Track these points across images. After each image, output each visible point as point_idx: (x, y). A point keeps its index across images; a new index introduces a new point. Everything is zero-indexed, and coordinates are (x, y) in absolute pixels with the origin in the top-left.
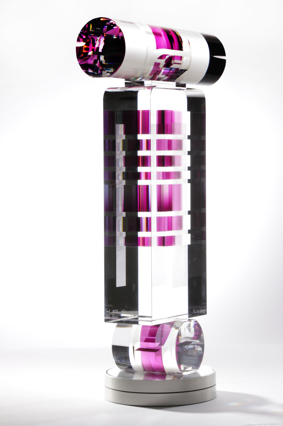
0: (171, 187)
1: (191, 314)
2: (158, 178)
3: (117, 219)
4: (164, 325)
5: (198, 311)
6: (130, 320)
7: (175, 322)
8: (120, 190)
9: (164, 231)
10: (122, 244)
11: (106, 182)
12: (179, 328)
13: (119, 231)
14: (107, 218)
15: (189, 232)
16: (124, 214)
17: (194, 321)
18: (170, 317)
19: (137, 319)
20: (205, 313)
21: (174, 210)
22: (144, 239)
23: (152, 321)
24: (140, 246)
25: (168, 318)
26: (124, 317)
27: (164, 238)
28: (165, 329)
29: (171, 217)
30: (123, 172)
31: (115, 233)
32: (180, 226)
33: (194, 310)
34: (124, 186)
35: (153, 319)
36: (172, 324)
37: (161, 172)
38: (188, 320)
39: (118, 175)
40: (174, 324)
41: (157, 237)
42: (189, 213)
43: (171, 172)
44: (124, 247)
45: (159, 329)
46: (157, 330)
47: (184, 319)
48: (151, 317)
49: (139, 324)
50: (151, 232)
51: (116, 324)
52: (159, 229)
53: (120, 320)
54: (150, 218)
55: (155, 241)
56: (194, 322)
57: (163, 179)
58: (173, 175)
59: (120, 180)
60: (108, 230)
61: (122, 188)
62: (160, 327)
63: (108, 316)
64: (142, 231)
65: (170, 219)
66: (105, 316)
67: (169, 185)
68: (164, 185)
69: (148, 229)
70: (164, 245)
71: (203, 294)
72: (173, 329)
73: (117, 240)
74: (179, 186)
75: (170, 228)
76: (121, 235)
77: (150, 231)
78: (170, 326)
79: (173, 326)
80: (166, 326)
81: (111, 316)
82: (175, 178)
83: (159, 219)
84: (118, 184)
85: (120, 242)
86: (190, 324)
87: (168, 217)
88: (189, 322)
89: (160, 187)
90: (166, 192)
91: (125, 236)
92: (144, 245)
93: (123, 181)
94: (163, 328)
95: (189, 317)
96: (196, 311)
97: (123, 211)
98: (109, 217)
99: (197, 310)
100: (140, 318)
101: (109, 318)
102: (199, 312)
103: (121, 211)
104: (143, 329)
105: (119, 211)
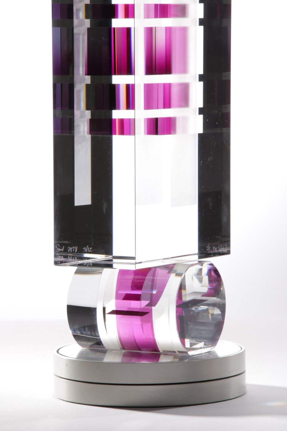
0: (169, 30)
1: (202, 254)
2: (147, 16)
3: (76, 89)
4: (158, 269)
5: (216, 248)
6: (99, 263)
7: (175, 266)
8: (81, 37)
9: (158, 109)
10: (84, 132)
11: (56, 23)
12: (182, 274)
13: (79, 108)
14: (59, 86)
15: (201, 111)
16: (88, 79)
17: (207, 264)
18: (167, 259)
19: (111, 260)
20: (228, 253)
21: (175, 73)
22: (122, 121)
23: (136, 263)
24: (115, 134)
25: (164, 259)
26: (88, 258)
27: (156, 120)
28: (158, 278)
29: (170, 85)
30: (86, 5)
31: (73, 114)
32: (185, 101)
33: (209, 248)
34: (88, 29)
35: (137, 260)
36: (170, 268)
37: (152, 4)
38: (197, 262)
39: (78, 10)
40: (175, 268)
41: (145, 119)
42: (201, 78)
43: (170, 5)
44: (89, 136)
45: (147, 277)
46: (145, 278)
47: (191, 261)
48: (134, 258)
49: (114, 267)
50: (134, 110)
51: (75, 268)
52: (148, 106)
53: (80, 262)
54: (133, 86)
55: (141, 127)
56: (209, 266)
57: (156, 17)
58: (172, 11)
59: (81, 19)
60: (60, 108)
61: (83, 34)
62: (151, 272)
63: (60, 257)
64: (119, 109)
65: (167, 88)
66: (55, 256)
67: (166, 28)
68: (158, 27)
69: (130, 105)
70: (156, 133)
71: (225, 219)
72: (173, 276)
73: (76, 124)
74: (184, 30)
75: (167, 104)
76: (82, 116)
77: (133, 108)
78: (167, 271)
79: (173, 272)
80: (160, 272)
81: (65, 257)
82: (176, 16)
83: (149, 88)
84: (76, 26)
85: (82, 129)
86: (201, 270)
87: (164, 84)
88: (199, 267)
89: (150, 32)
90: (160, 40)
91: (90, 118)
92: (122, 133)
93: (86, 20)
94: (154, 275)
95: (200, 258)
96: (212, 248)
97: (86, 75)
98: (62, 85)
99: (214, 247)
100: (114, 260)
101: (62, 259)
102: (216, 251)
103: (83, 74)
104: (121, 279)
105: (79, 74)
